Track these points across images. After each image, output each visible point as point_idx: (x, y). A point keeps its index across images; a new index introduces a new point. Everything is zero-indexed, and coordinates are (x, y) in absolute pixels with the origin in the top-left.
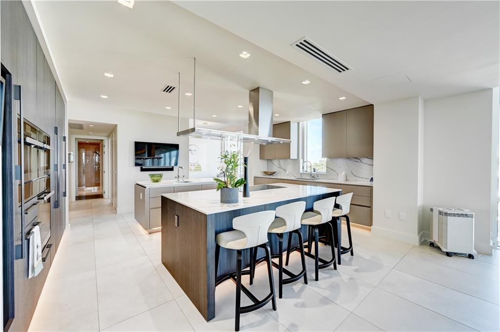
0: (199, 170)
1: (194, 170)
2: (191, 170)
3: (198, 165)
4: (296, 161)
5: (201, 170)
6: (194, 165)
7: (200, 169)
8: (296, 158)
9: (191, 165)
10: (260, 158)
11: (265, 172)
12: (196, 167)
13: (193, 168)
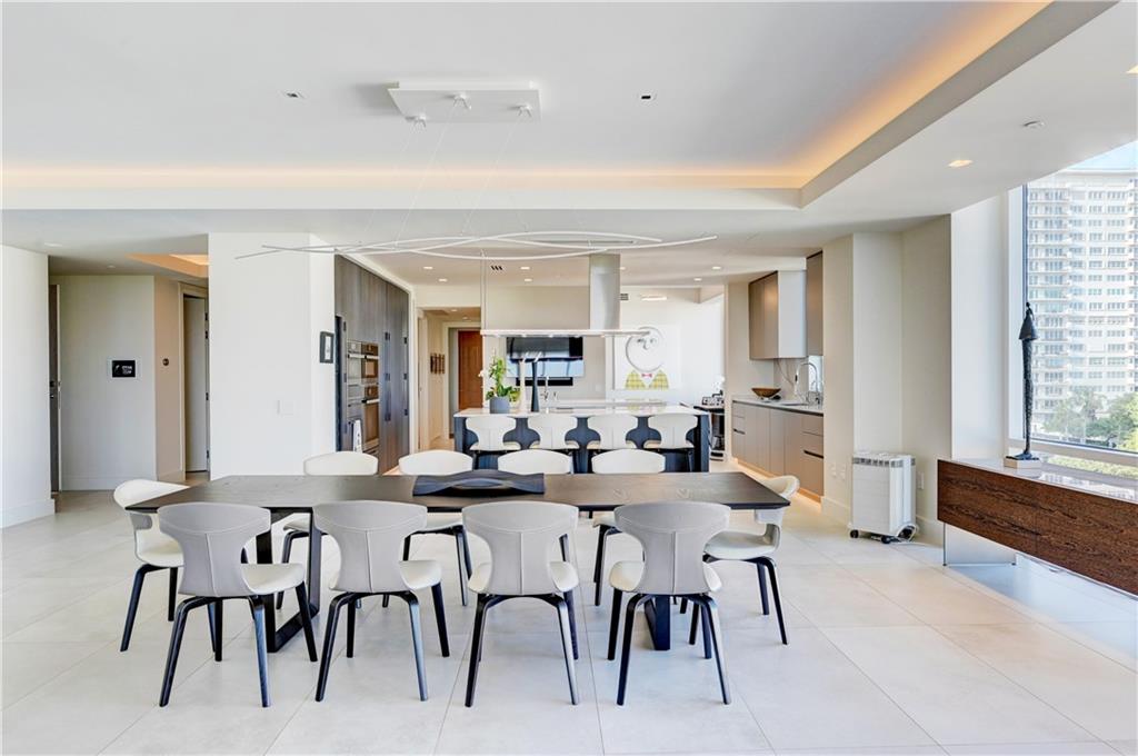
1: (650, 386)
2: (643, 386)
5: (667, 386)
6: (650, 375)
7: (664, 384)
8: (802, 355)
9: (643, 375)
10: (751, 358)
11: (754, 390)
12: (655, 380)
13: (647, 381)
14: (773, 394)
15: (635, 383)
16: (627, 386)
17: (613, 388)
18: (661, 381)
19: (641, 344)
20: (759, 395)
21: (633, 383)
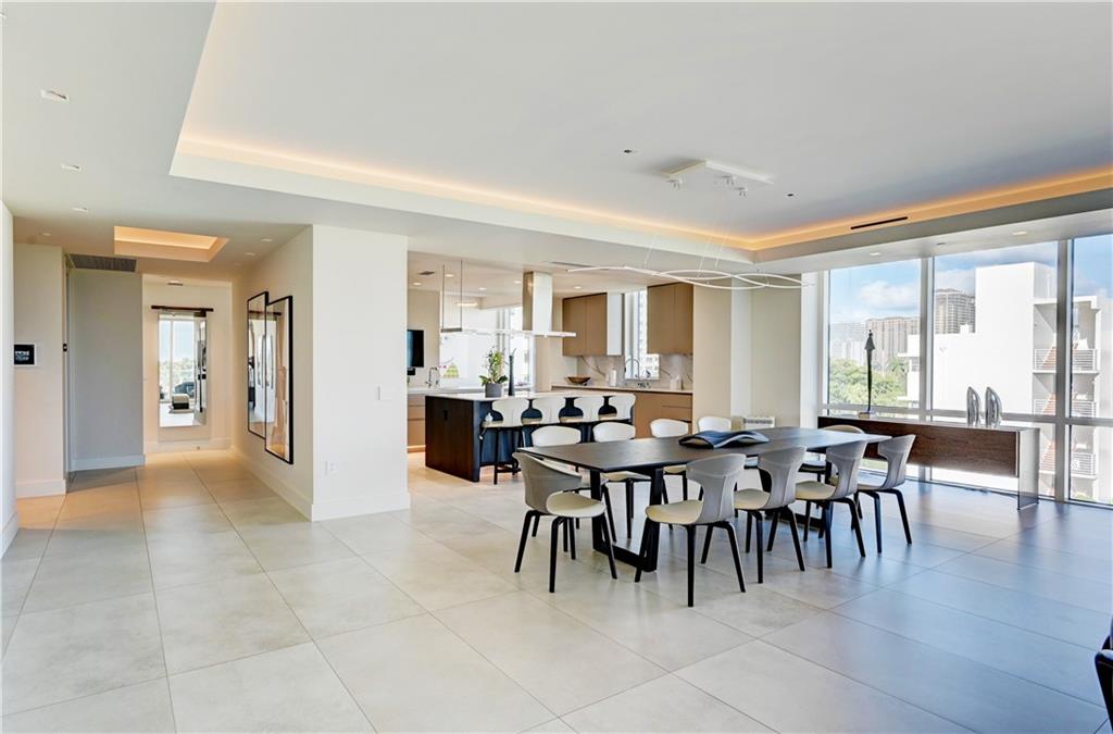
0: (453, 376)
1: (445, 376)
3: (453, 366)
4: (620, 359)
6: (446, 368)
7: (455, 374)
8: (619, 353)
10: (564, 354)
11: (570, 378)
12: (449, 371)
13: (442, 372)
14: (585, 382)
20: (573, 381)
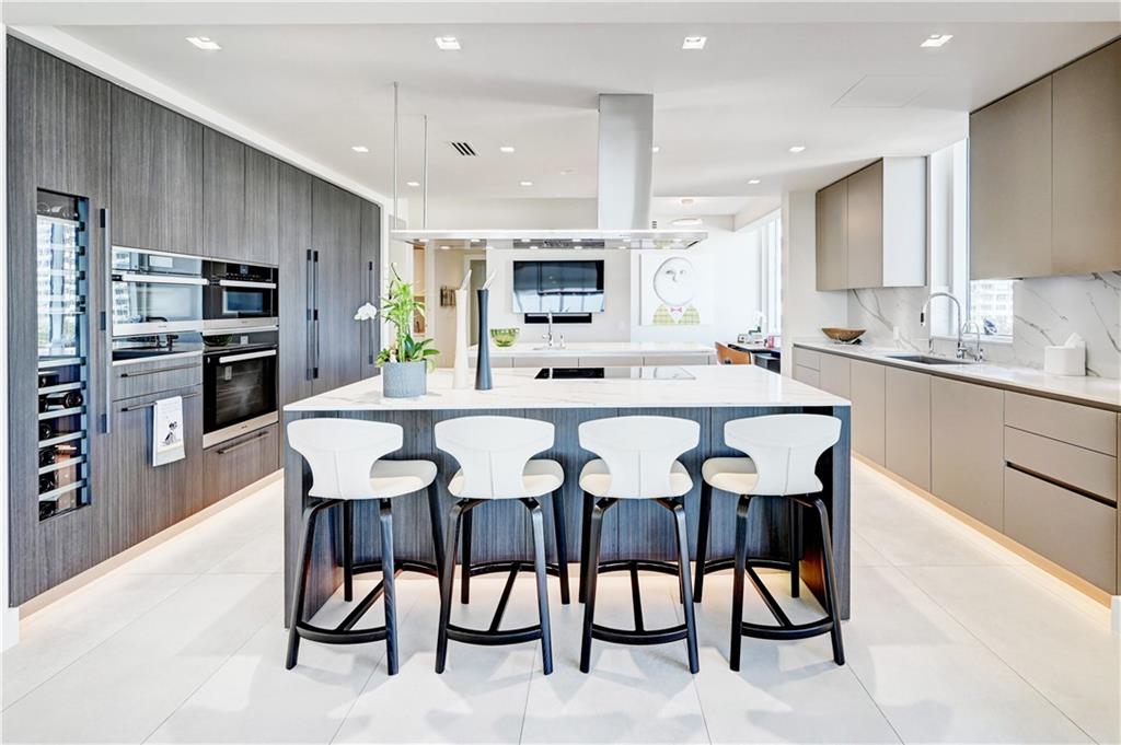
1: (680, 322)
2: (672, 321)
5: (698, 322)
6: (680, 310)
7: (695, 320)
8: (920, 283)
9: (672, 310)
10: (820, 288)
11: (826, 331)
12: (685, 315)
13: (677, 316)
14: (854, 337)
15: (664, 318)
16: (654, 321)
17: (640, 323)
18: (691, 317)
19: (671, 276)
20: (831, 337)
21: (661, 318)
